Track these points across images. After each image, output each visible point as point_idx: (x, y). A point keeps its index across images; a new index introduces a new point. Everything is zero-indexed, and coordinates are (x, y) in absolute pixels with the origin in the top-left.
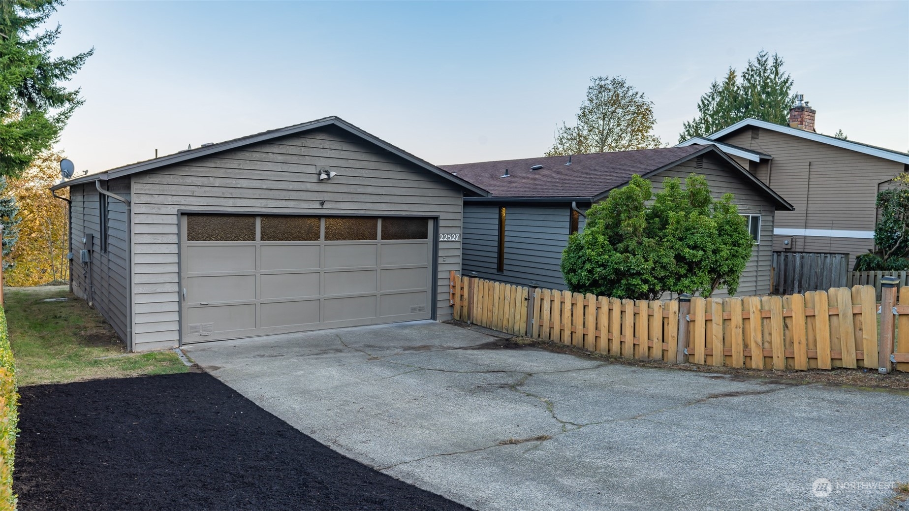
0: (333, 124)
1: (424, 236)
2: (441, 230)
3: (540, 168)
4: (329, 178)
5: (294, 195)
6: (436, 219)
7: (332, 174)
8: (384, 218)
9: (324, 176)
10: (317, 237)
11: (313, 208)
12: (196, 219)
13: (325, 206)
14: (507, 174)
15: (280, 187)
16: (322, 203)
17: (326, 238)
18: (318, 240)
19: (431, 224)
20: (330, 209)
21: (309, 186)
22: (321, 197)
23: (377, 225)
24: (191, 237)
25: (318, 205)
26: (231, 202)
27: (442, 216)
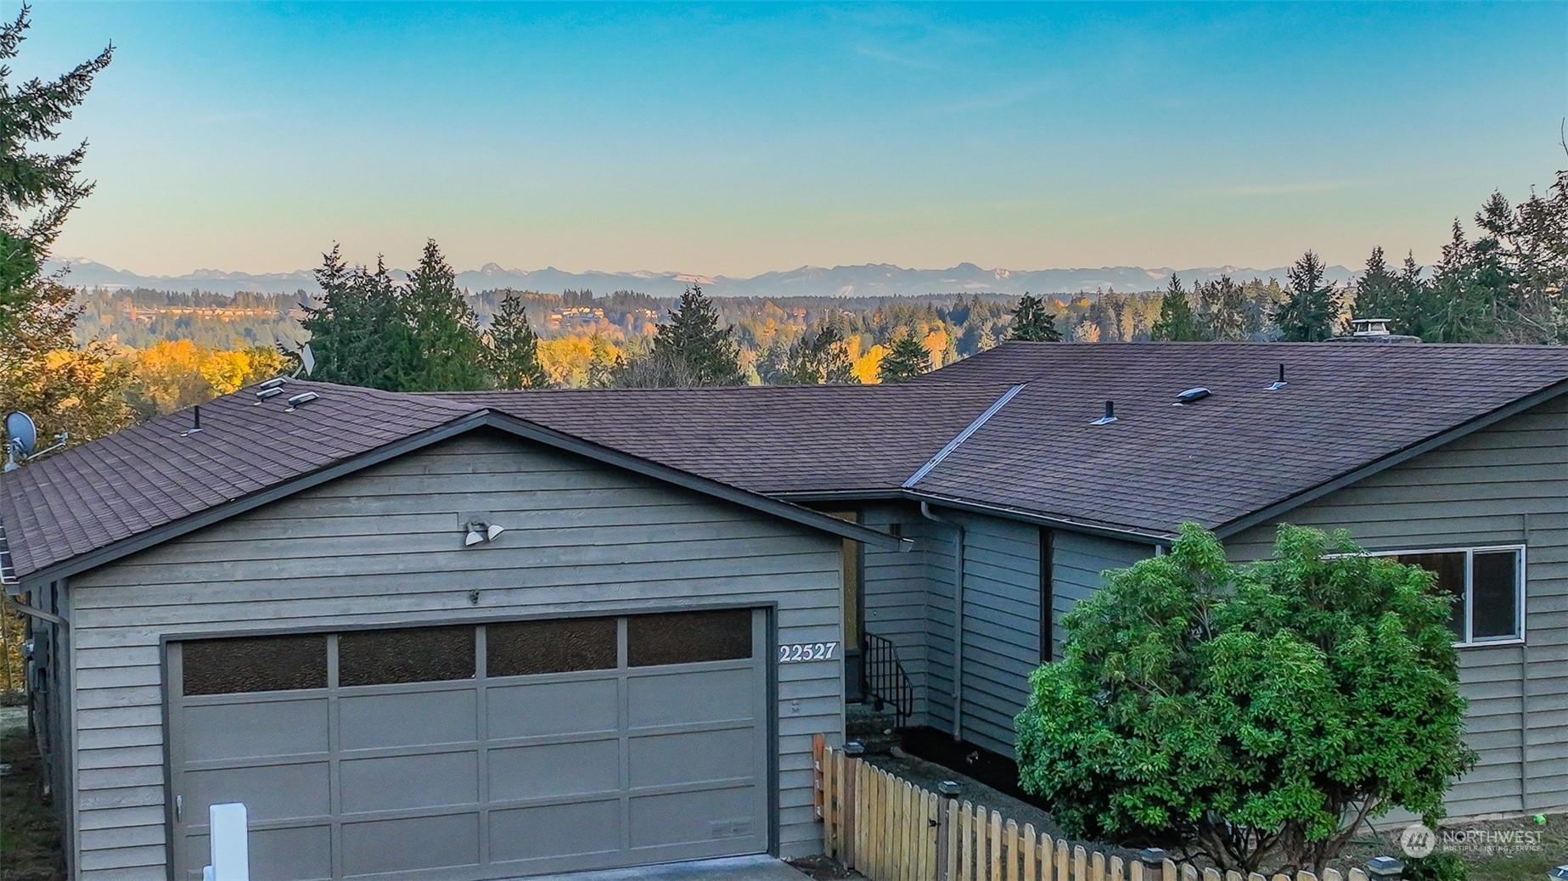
0: (485, 425)
1: (745, 651)
2: (783, 637)
3: (1204, 396)
4: (486, 540)
5: (410, 584)
6: (770, 610)
7: (494, 530)
8: (634, 618)
9: (474, 538)
10: (468, 670)
11: (454, 609)
12: (200, 648)
13: (482, 602)
14: (1110, 414)
15: (378, 568)
16: (474, 597)
17: (491, 672)
18: (470, 677)
19: (759, 623)
20: (493, 607)
21: (442, 561)
22: (471, 582)
23: (615, 633)
24: (190, 688)
25: (465, 602)
26: (269, 610)
27: (783, 602)
